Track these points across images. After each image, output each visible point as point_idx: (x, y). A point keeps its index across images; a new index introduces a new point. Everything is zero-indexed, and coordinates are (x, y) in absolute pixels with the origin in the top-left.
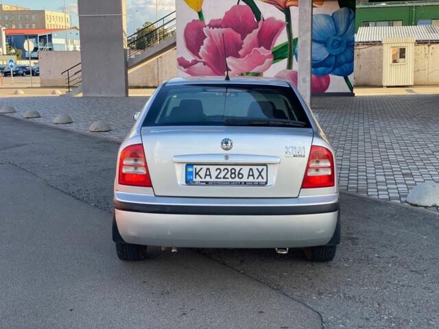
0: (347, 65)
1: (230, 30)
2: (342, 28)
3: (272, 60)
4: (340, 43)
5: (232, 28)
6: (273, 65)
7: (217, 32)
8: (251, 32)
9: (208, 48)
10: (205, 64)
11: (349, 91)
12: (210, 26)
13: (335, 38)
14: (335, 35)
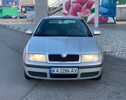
0: (114, 14)
1: (78, 4)
2: (112, 3)
3: (91, 13)
4: (112, 8)
5: (79, 3)
6: (91, 14)
7: (75, 4)
8: (84, 4)
9: (72, 10)
10: (71, 14)
11: (114, 22)
12: (72, 3)
13: (110, 6)
14: (110, 5)
